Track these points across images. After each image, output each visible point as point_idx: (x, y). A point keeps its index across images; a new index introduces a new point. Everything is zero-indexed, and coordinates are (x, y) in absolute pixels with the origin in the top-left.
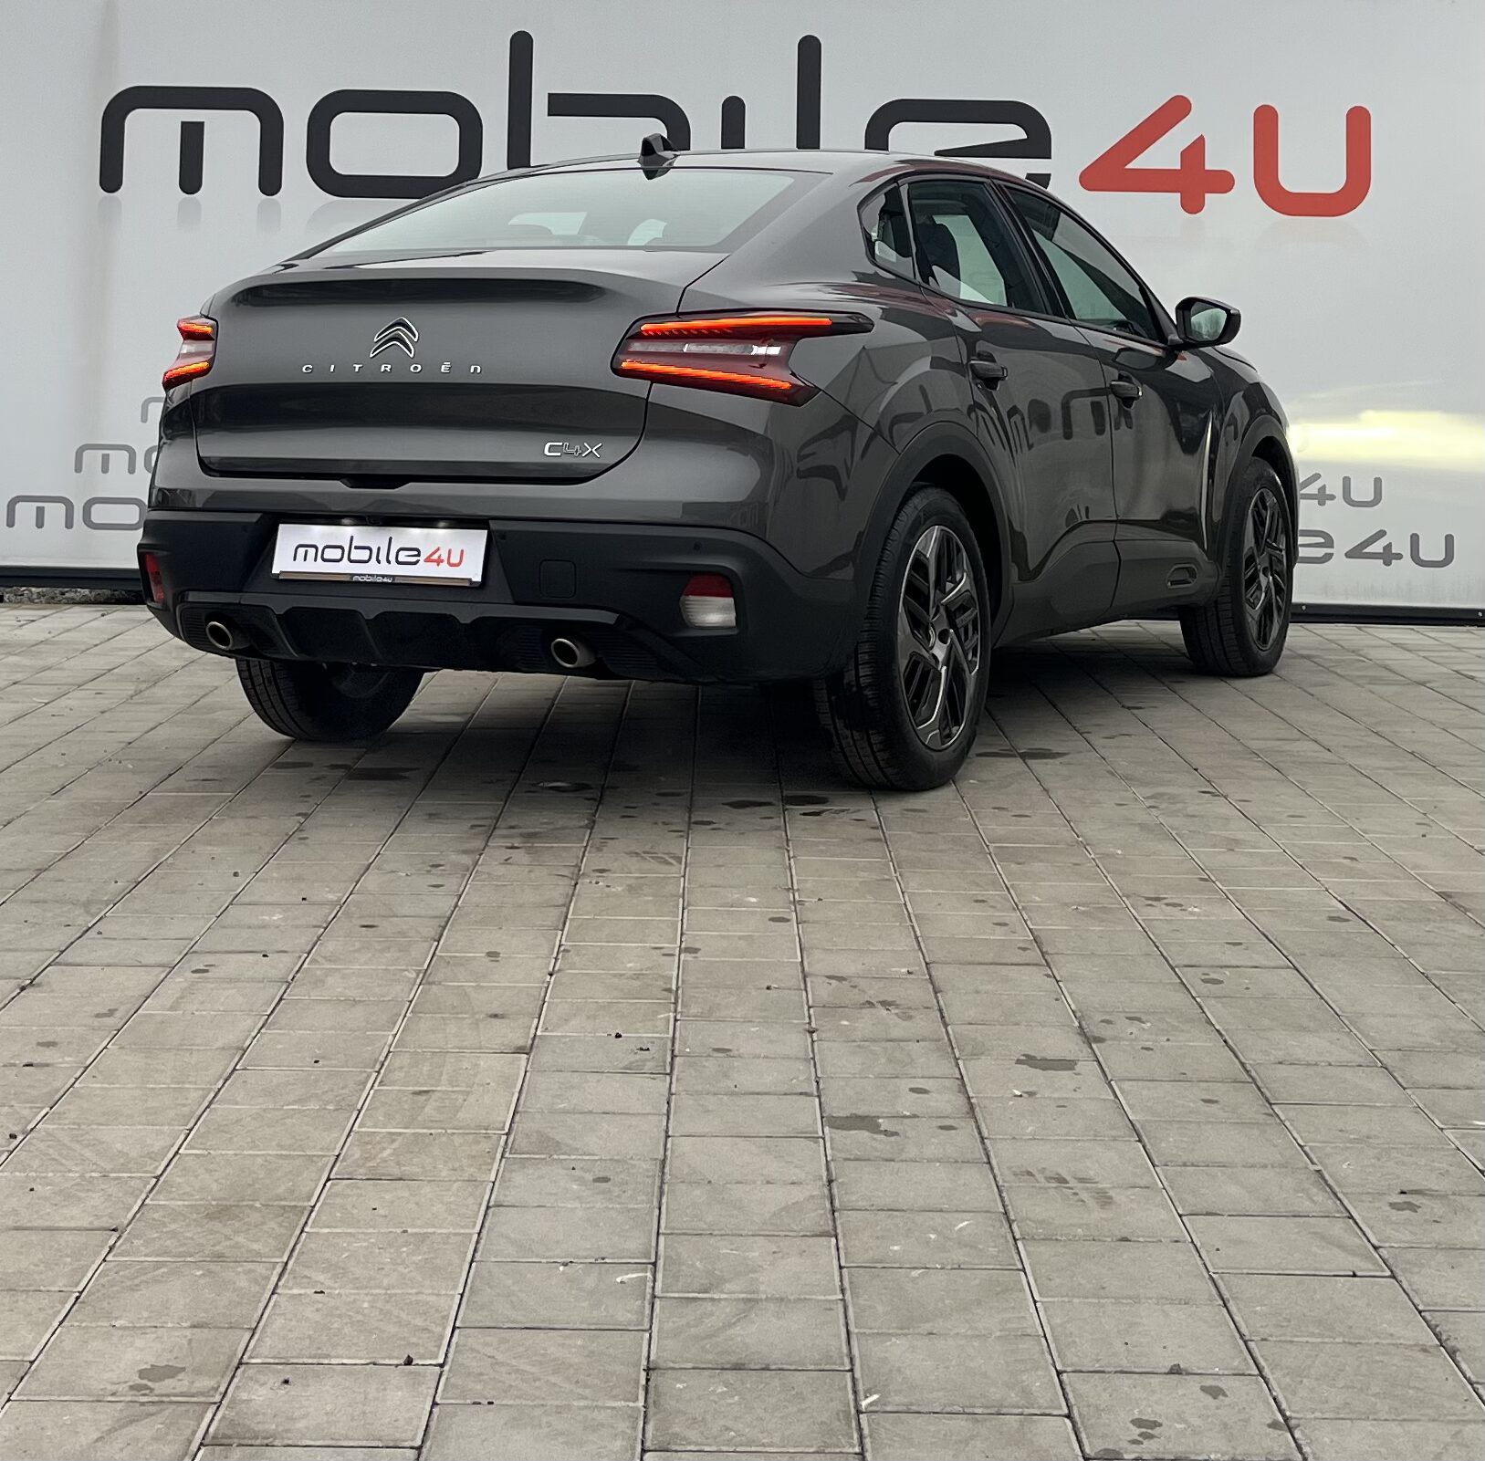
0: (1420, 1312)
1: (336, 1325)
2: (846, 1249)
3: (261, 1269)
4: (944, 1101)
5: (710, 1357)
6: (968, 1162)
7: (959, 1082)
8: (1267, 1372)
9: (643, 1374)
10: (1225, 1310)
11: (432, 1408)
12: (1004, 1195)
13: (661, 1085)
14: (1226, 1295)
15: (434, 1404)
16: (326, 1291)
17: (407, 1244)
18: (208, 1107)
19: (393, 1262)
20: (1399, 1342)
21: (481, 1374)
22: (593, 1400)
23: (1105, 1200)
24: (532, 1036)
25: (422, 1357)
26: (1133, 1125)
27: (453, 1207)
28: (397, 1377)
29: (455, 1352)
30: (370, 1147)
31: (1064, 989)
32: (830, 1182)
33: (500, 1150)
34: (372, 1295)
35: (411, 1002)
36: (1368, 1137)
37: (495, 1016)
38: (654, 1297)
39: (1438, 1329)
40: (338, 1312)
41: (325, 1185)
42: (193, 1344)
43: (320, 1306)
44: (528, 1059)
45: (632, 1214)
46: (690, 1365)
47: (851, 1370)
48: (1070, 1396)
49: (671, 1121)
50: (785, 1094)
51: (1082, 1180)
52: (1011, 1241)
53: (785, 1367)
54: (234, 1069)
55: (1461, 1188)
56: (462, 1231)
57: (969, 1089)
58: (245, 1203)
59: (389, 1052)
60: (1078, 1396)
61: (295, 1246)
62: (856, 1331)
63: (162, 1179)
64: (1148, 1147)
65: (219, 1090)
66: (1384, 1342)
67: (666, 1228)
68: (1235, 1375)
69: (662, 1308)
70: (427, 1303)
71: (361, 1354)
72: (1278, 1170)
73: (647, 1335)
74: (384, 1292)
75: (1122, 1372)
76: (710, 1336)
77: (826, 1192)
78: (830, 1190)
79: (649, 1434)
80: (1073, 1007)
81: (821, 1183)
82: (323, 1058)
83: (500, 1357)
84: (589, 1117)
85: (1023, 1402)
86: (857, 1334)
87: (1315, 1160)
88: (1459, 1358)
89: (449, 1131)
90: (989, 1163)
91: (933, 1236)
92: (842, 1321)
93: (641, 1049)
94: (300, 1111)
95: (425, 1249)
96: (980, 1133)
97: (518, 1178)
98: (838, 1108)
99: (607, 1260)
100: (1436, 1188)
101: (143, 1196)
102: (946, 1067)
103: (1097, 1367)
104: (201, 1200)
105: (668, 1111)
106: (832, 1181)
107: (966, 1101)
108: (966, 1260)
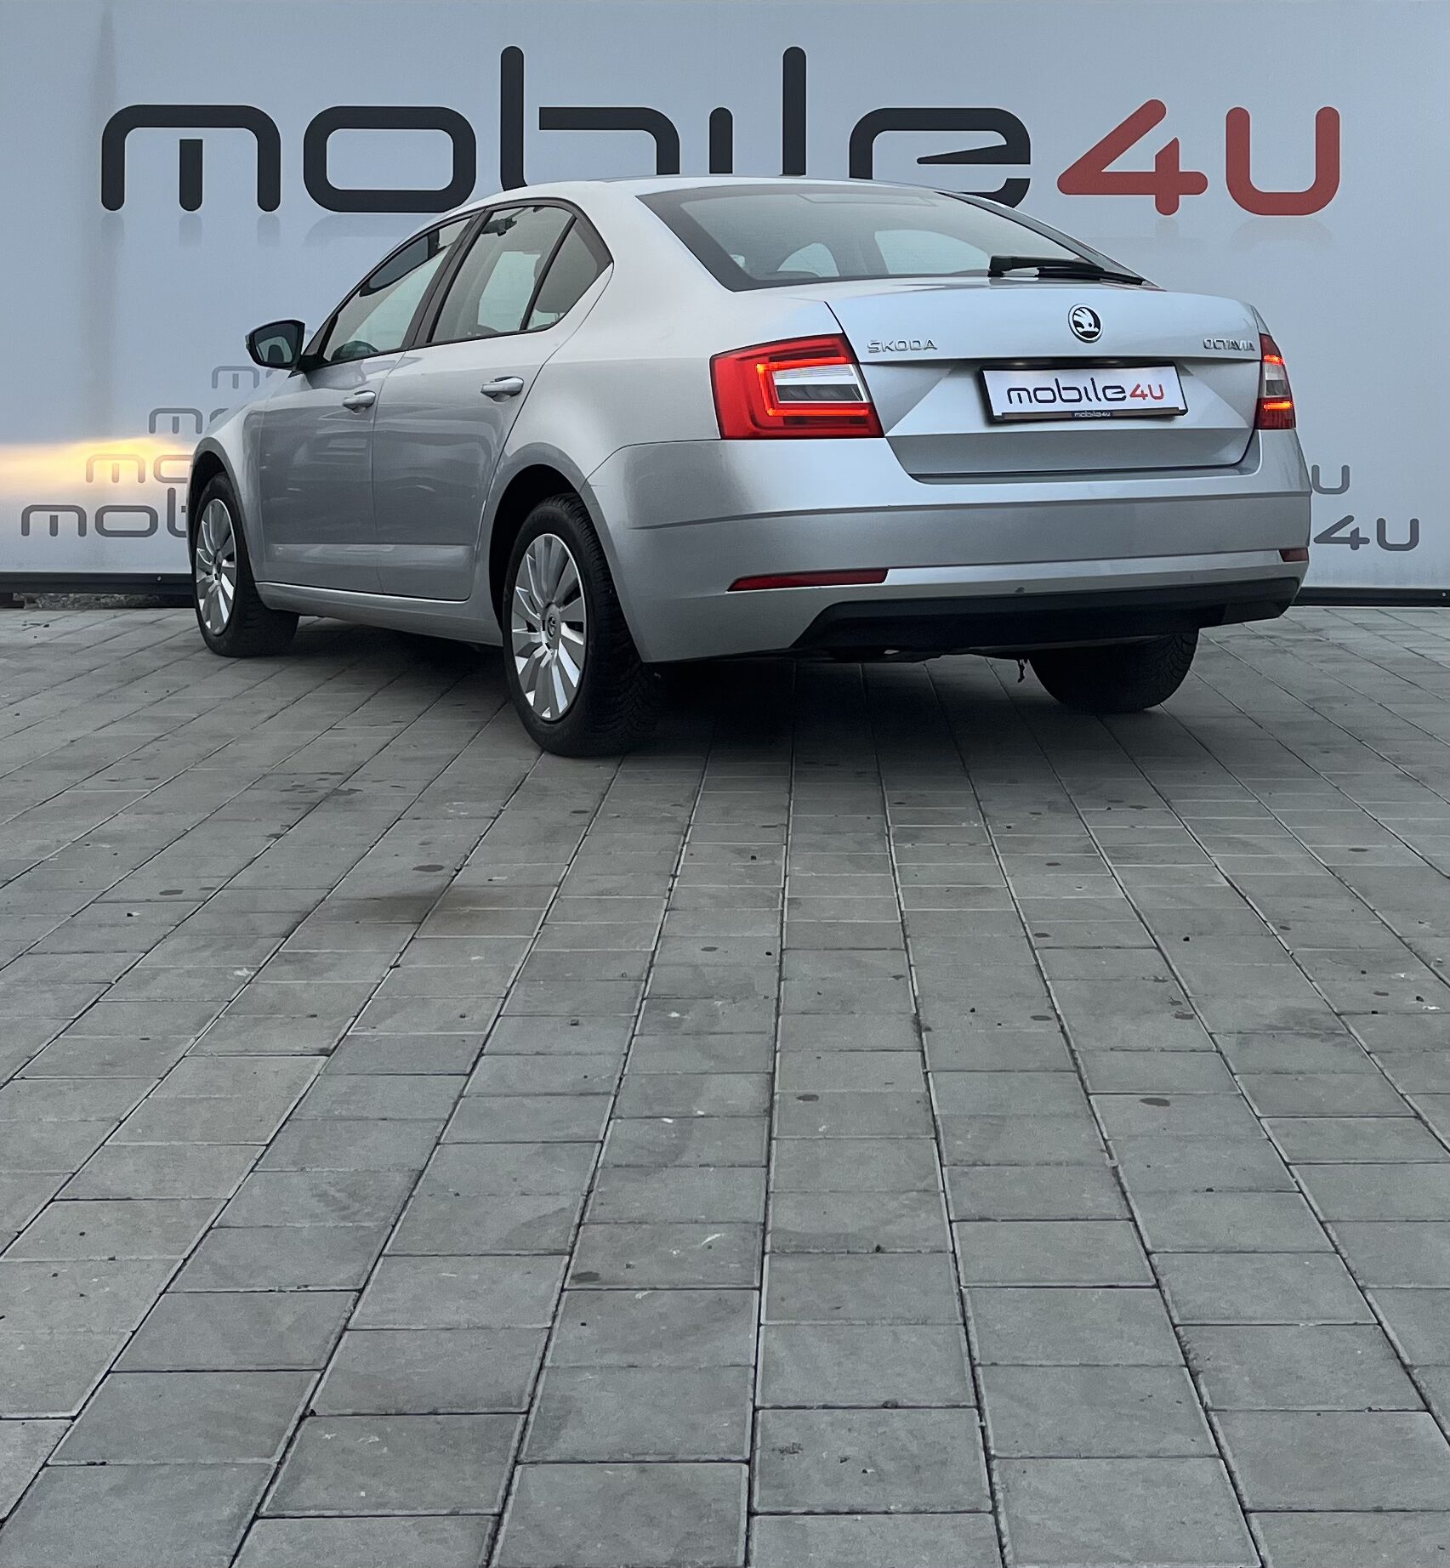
0: (1175, 1326)
2: (576, 1268)
5: (376, 1400)
6: (747, 1166)
7: (769, 1075)
8: (986, 1402)
9: (295, 1422)
10: (963, 1329)
11: (41, 1469)
12: (770, 1202)
13: (452, 1088)
14: (970, 1312)
15: (45, 1465)
17: (100, 1274)
20: (1140, 1362)
22: (224, 1456)
24: (340, 1036)
25: (55, 1410)
26: (935, 1121)
27: (171, 1229)
28: (16, 1434)
29: (97, 1401)
31: (914, 974)
32: (590, 1191)
33: (252, 1164)
34: (34, 1335)
35: (230, 1002)
37: (311, 1016)
38: (345, 1329)
39: (1187, 1348)
41: (45, 1208)
44: (326, 1062)
45: (361, 1233)
46: (350, 1411)
47: (528, 1412)
48: (758, 1437)
49: (449, 1126)
50: (581, 1094)
52: (758, 1253)
53: (455, 1410)
54: (11, 1079)
55: (1258, 1183)
56: (168, 1257)
57: (777, 1084)
59: (184, 1056)
60: (766, 1437)
62: (550, 1365)
64: (943, 1144)
66: (1125, 1363)
67: (390, 1250)
68: (948, 1407)
69: (349, 1341)
70: (91, 1343)
72: (1072, 1168)
73: (319, 1376)
74: (49, 1331)
75: (825, 1407)
77: (581, 1203)
78: (586, 1201)
79: (269, 1499)
80: (916, 993)
81: (578, 1193)
82: (110, 1065)
84: (362, 1124)
85: (703, 1447)
86: (550, 1368)
87: (1115, 1155)
88: (1201, 1381)
90: (768, 1166)
91: (675, 1252)
92: (539, 1353)
94: (56, 1124)
95: (118, 1279)
96: (770, 1133)
98: (630, 1108)
99: (309, 1288)
102: (760, 1061)
103: (799, 1401)
105: (451, 1115)
106: (592, 1191)
107: (768, 1098)
108: (701, 1278)
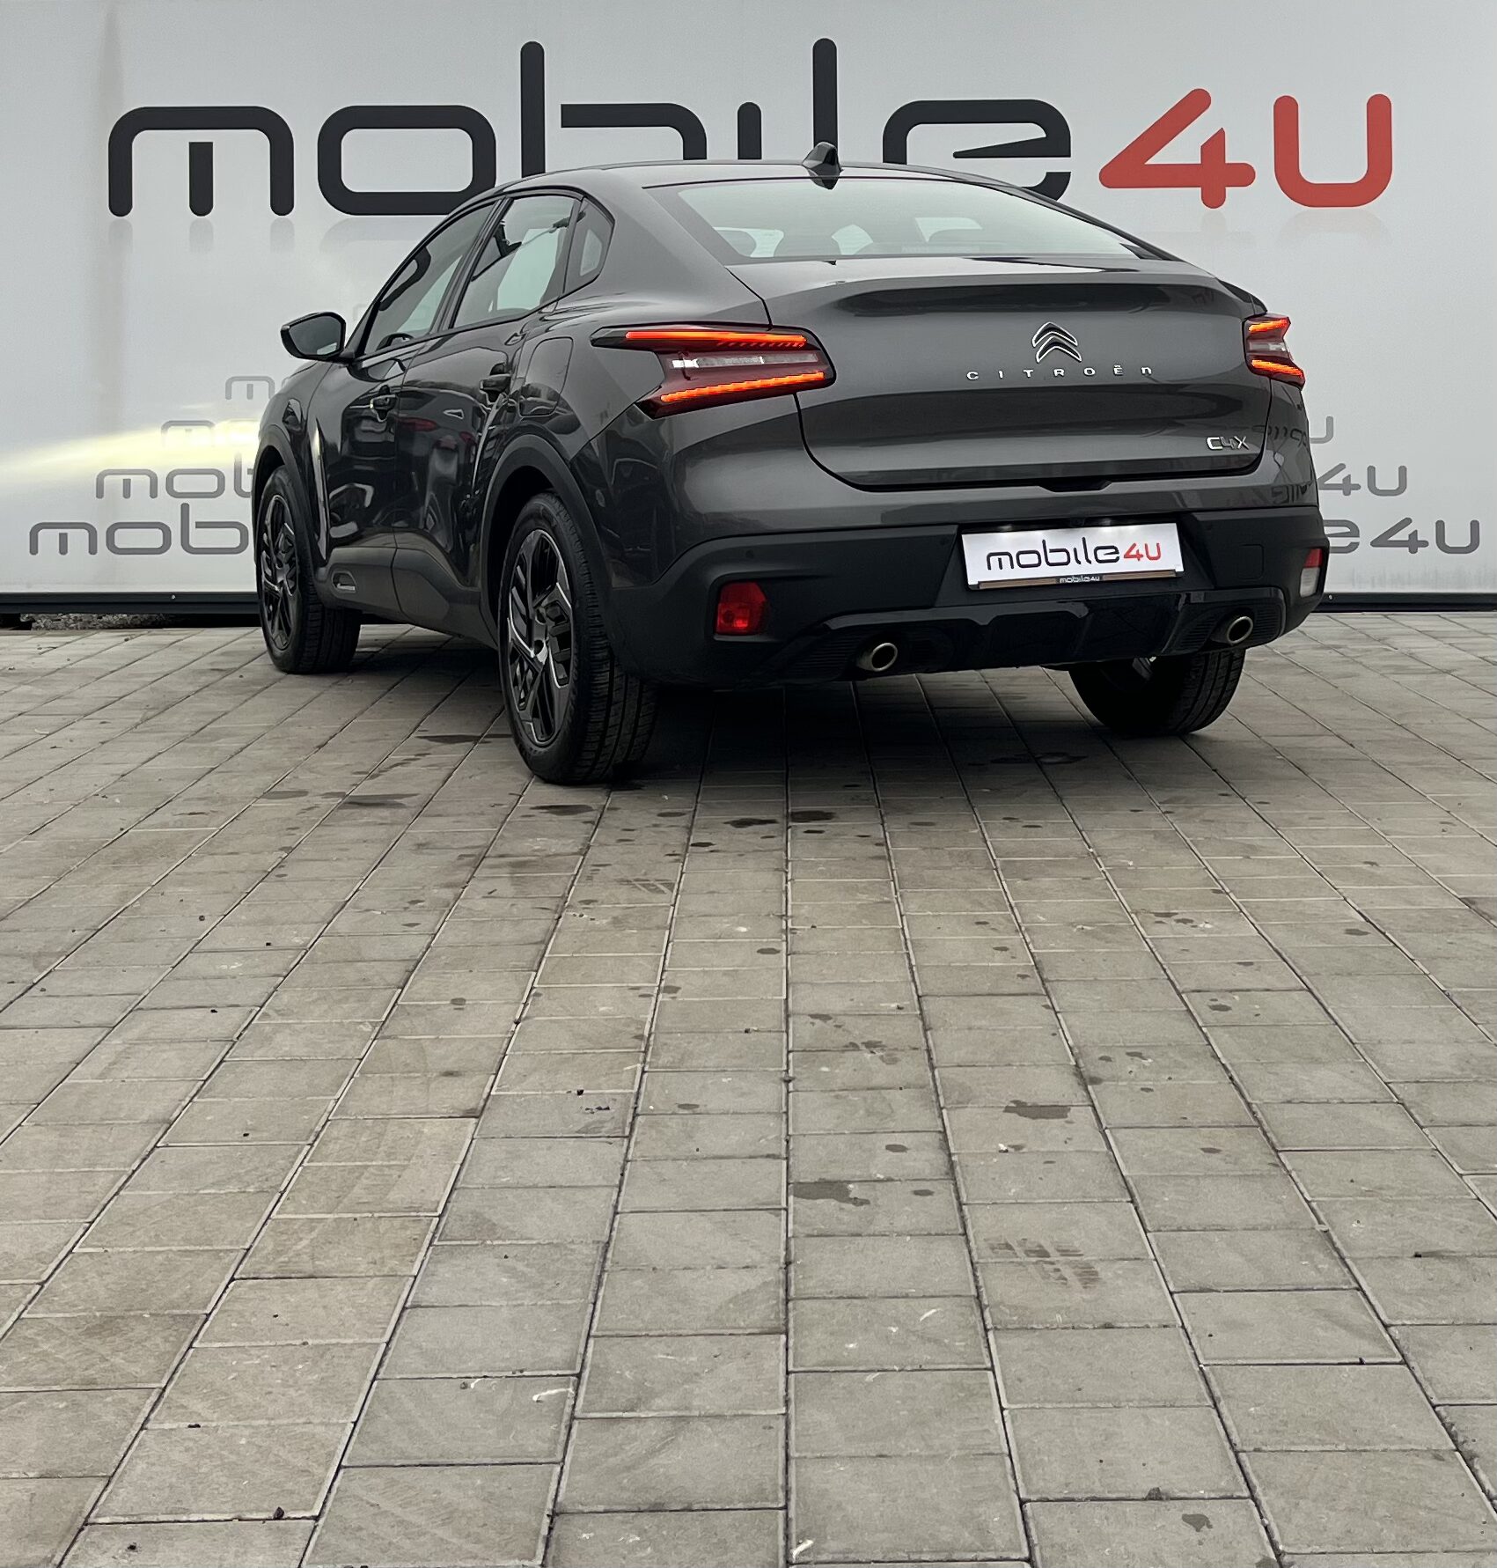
0: (1434, 1406)
1: (203, 1470)
2: (796, 1349)
3: (133, 1398)
4: (923, 1160)
5: (625, 1495)
6: (943, 1235)
7: (941, 1137)
8: (1259, 1491)
9: (547, 1520)
10: (1214, 1412)
12: (979, 1273)
13: (615, 1152)
14: (1217, 1393)
16: (202, 1424)
17: (305, 1359)
18: (117, 1194)
19: (285, 1384)
20: (1409, 1447)
21: (360, 1529)
22: (484, 1559)
23: (1089, 1276)
24: (485, 1096)
25: (295, 1510)
26: (1126, 1183)
27: (364, 1309)
28: (261, 1536)
29: (335, 1500)
30: (285, 1237)
31: (1062, 1022)
32: (788, 1263)
33: (429, 1236)
34: (253, 1427)
35: (361, 1059)
36: (1381, 1189)
37: (449, 1074)
38: (573, 1418)
39: (1454, 1428)
40: (210, 1451)
41: (227, 1287)
42: (36, 1500)
43: (191, 1444)
44: (477, 1124)
45: (563, 1312)
46: (601, 1508)
47: (786, 1508)
48: (1033, 1533)
49: (622, 1194)
50: (751, 1157)
51: (1065, 1253)
52: (982, 1331)
53: (710, 1506)
54: (155, 1146)
55: (1481, 1248)
56: (369, 1341)
57: (951, 1144)
58: (132, 1313)
59: (328, 1120)
60: (1042, 1533)
61: (178, 1365)
62: (797, 1455)
63: (46, 1285)
64: (1141, 1209)
65: (134, 1172)
66: (1393, 1448)
67: (597, 1330)
68: (1222, 1497)
69: (580, 1431)
70: (314, 1436)
71: (224, 1508)
72: (1282, 1232)
73: (558, 1469)
74: (267, 1422)
75: (1093, 1499)
76: (628, 1469)
77: (782, 1276)
78: (787, 1275)
80: (1070, 1041)
81: (777, 1266)
82: (254, 1130)
83: (385, 1506)
84: (533, 1193)
85: (978, 1544)
86: (797, 1458)
87: (1322, 1219)
88: (1477, 1466)
89: (376, 1215)
90: (965, 1234)
91: (894, 1330)
92: (781, 1442)
93: (600, 1109)
94: (215, 1196)
95: (323, 1366)
96: (958, 1198)
97: (444, 1271)
98: (807, 1172)
99: (525, 1373)
100: (1455, 1249)
101: (21, 1307)
102: (927, 1119)
103: (1065, 1493)
104: (84, 1311)
105: (621, 1182)
106: (790, 1263)
107: (946, 1158)
108: (929, 1358)
